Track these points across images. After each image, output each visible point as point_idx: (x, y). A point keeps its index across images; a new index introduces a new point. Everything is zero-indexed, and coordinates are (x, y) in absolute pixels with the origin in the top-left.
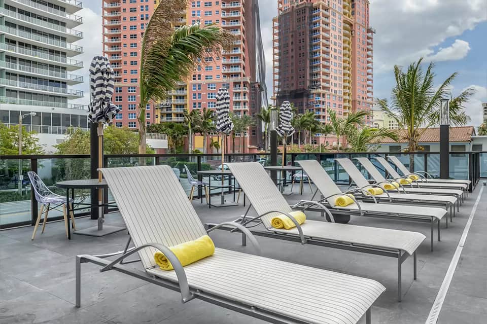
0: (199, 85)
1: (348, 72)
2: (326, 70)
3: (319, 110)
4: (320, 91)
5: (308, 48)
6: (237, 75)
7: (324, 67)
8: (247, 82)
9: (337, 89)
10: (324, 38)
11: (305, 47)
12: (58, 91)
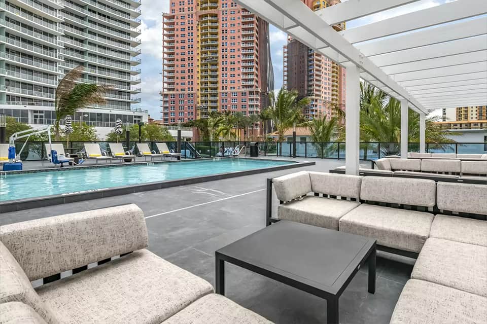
0: (226, 94)
1: (336, 84)
2: (318, 83)
3: (313, 111)
4: (314, 97)
5: (306, 67)
6: (251, 86)
7: (317, 80)
8: (258, 92)
9: (327, 96)
10: (317, 60)
11: (304, 66)
12: (124, 99)
